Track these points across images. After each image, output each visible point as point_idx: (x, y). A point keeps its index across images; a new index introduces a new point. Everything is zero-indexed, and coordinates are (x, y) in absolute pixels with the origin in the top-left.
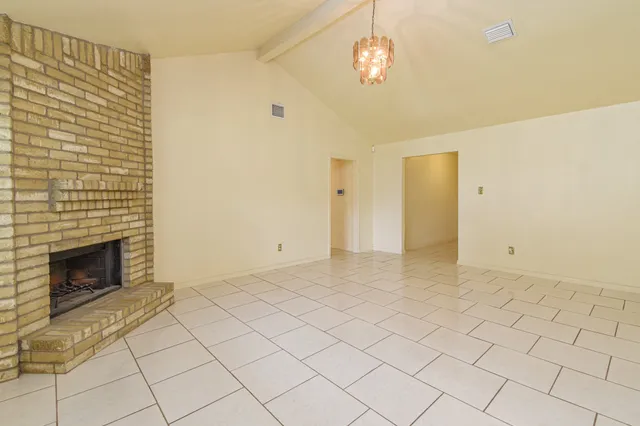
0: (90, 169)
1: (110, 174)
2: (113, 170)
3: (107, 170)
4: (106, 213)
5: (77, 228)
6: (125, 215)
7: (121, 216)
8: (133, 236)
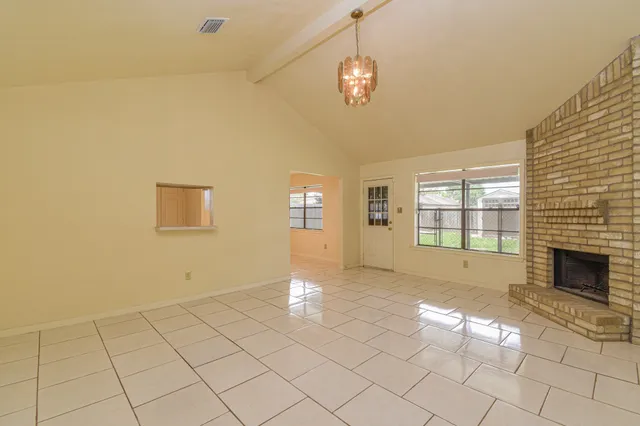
0: (571, 192)
1: (588, 194)
2: (591, 190)
3: (585, 191)
4: (583, 228)
5: (561, 235)
6: (604, 232)
7: (599, 232)
8: (614, 256)
